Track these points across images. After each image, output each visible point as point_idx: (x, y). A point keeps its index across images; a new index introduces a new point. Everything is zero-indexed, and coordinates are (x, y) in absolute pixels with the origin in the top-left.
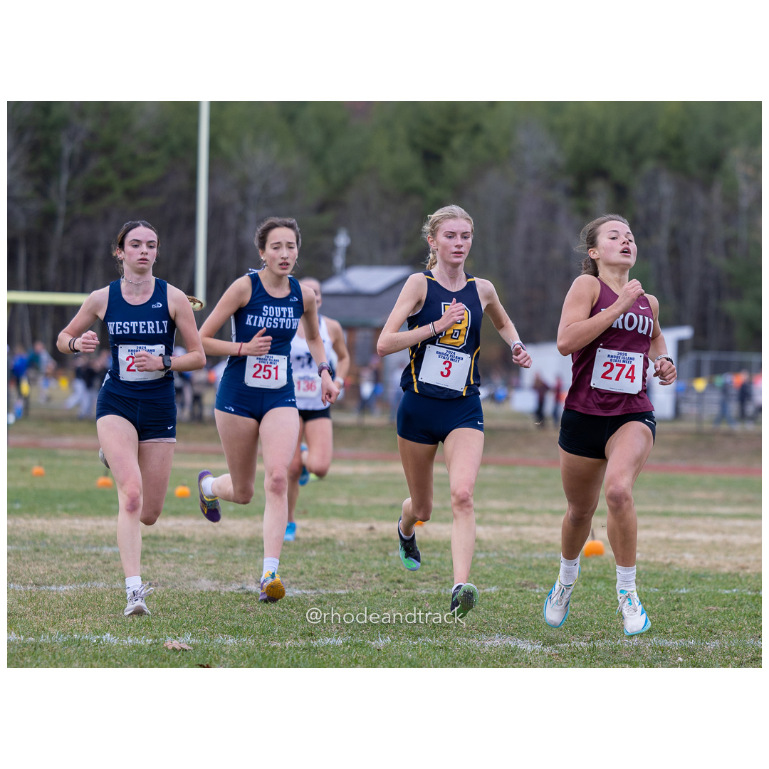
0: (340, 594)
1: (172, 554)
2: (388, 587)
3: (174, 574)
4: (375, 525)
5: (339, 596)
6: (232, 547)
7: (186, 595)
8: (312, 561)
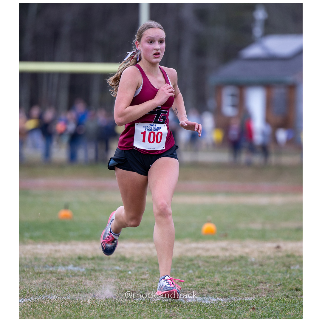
1: (114, 271)
2: (287, 294)
4: (281, 244)
7: (121, 304)
8: (227, 275)
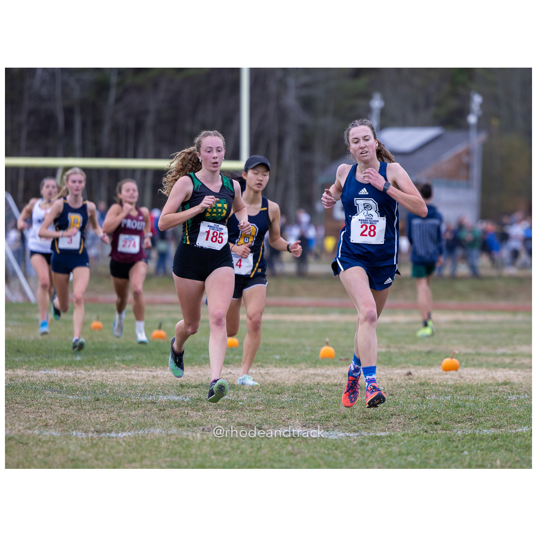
0: (381, 436)
3: (226, 420)
4: (412, 371)
5: (380, 438)
6: (278, 394)
